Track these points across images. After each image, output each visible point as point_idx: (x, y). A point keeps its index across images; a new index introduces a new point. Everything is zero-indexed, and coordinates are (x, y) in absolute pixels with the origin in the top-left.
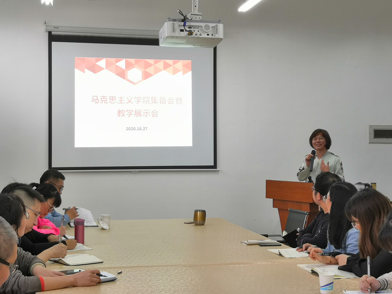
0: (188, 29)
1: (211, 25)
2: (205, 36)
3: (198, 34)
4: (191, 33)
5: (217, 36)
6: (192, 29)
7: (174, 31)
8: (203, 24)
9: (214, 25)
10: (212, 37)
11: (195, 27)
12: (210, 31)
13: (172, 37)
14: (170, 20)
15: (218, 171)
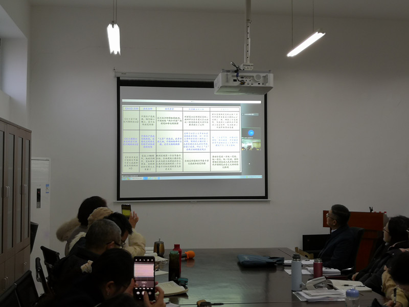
0: (240, 79)
1: (262, 75)
2: (256, 85)
3: (250, 83)
4: (243, 83)
5: (267, 85)
6: (244, 79)
7: (227, 81)
8: (254, 75)
9: (264, 75)
10: (263, 86)
11: (247, 77)
12: (261, 81)
13: (226, 87)
14: (224, 71)
15: (269, 201)
